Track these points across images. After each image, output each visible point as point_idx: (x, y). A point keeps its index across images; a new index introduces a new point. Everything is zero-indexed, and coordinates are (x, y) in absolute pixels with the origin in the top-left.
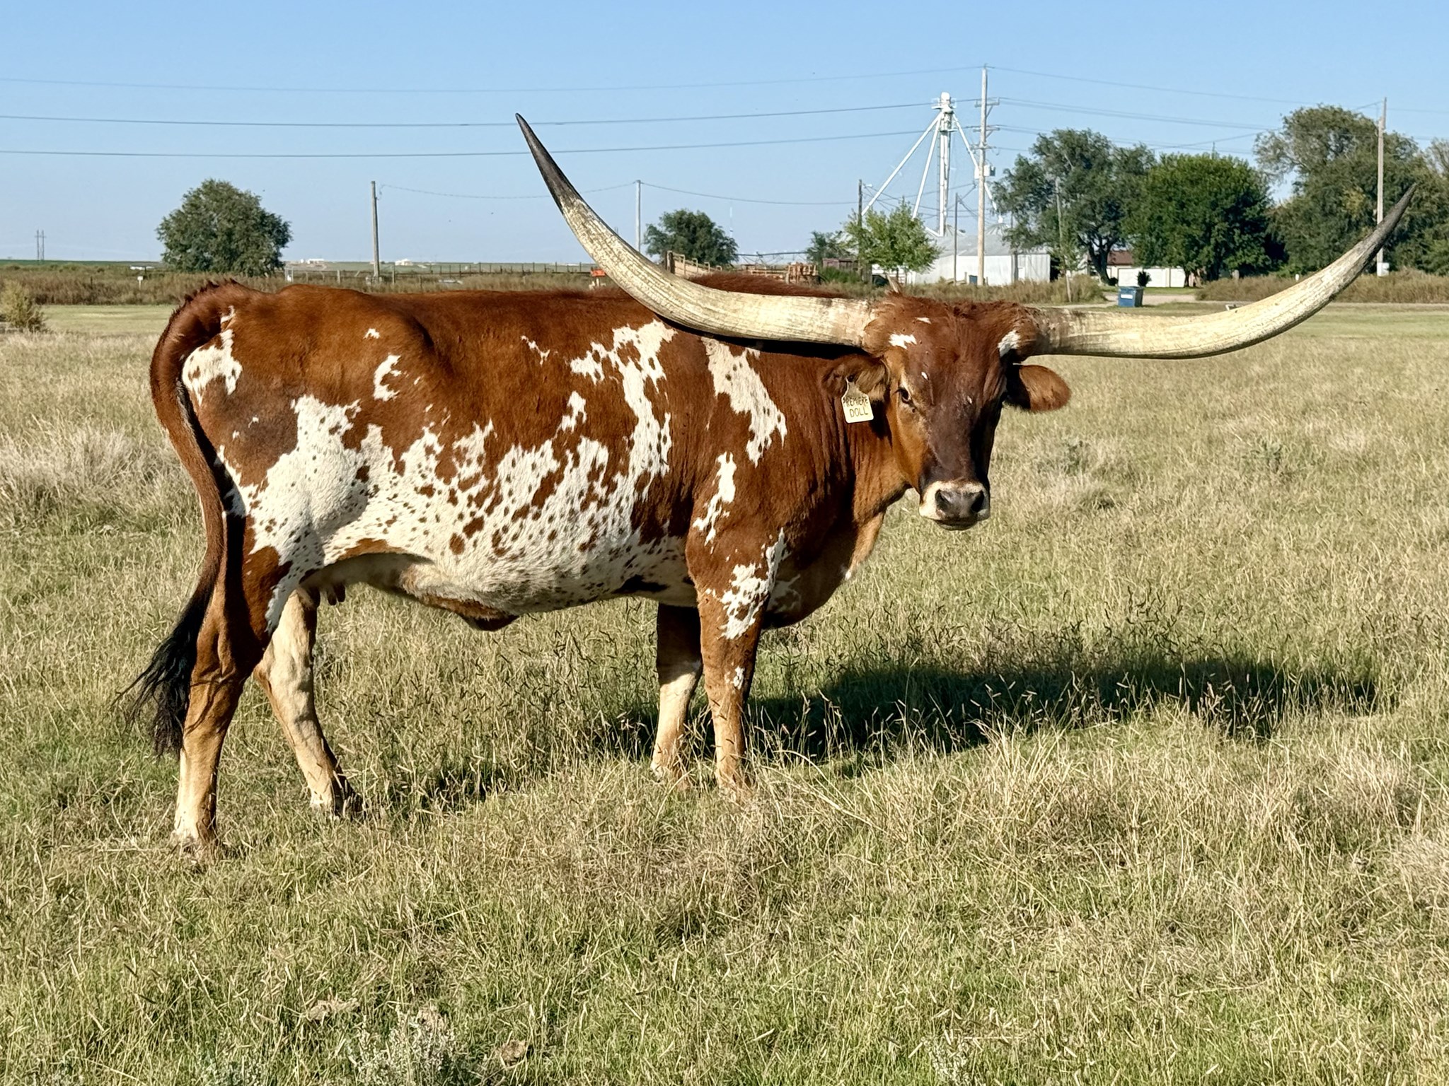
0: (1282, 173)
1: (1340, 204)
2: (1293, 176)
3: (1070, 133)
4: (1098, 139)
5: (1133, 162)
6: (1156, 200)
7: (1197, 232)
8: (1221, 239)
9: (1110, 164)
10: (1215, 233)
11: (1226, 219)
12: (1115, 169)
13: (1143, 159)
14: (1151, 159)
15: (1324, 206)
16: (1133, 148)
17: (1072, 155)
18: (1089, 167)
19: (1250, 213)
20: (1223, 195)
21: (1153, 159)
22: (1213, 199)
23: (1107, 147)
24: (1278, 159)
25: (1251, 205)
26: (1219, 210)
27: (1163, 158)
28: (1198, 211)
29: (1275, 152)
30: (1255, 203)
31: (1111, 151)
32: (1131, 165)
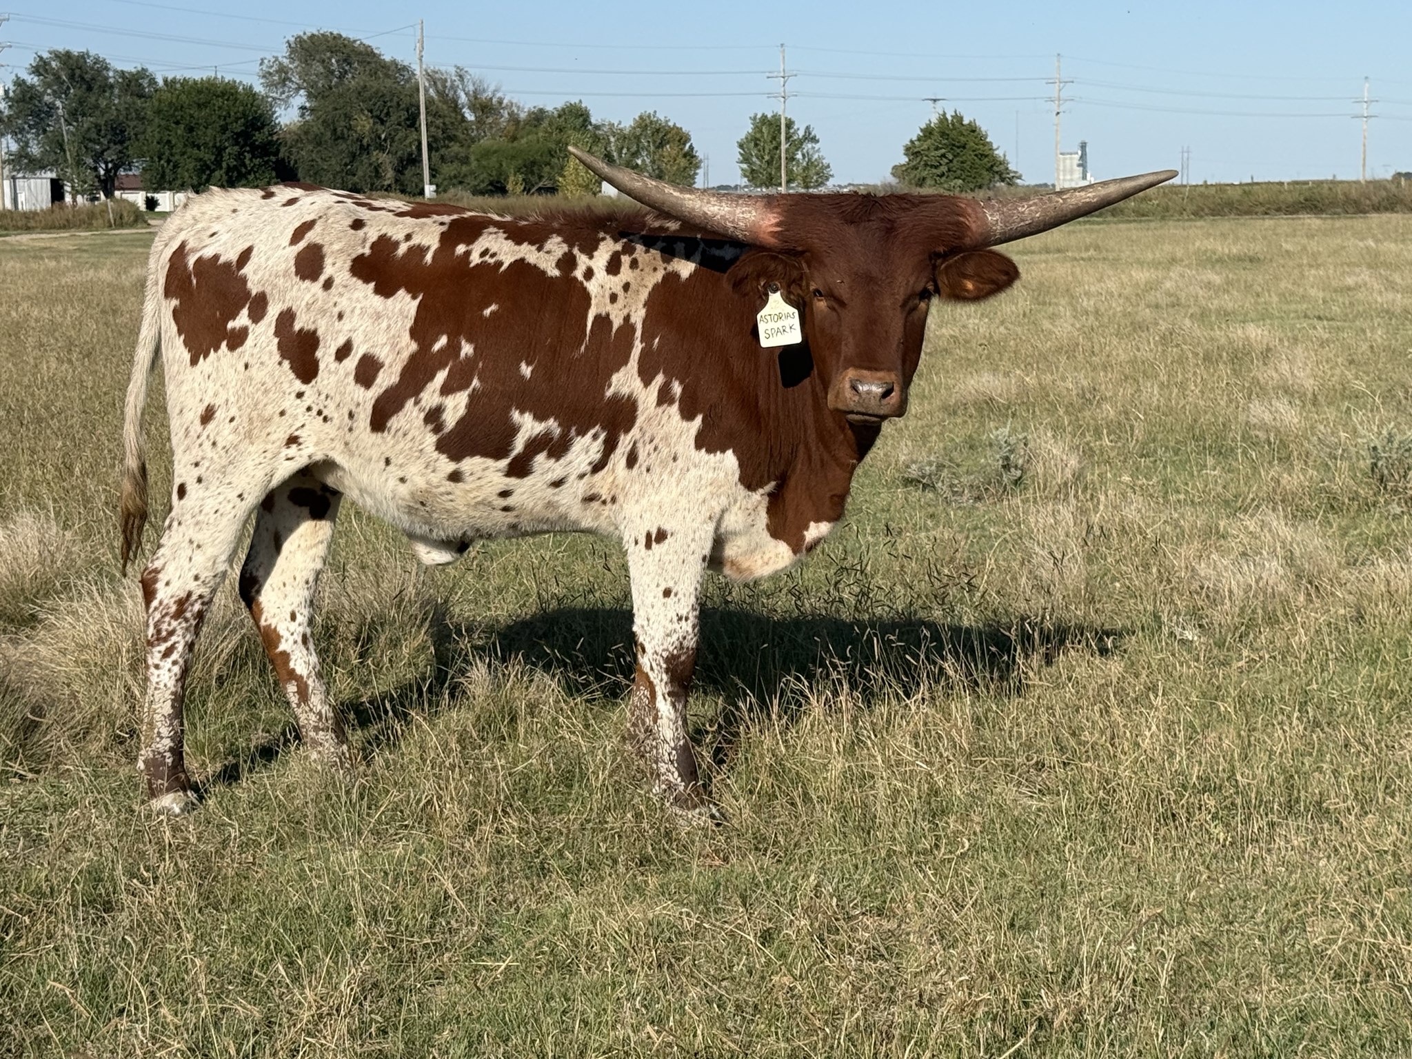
0: (288, 97)
1: (350, 128)
2: (300, 99)
3: (68, 54)
4: (97, 61)
5: (134, 83)
6: (163, 123)
7: (209, 157)
8: (233, 163)
9: (112, 87)
10: (226, 157)
11: (237, 143)
12: (116, 91)
13: (145, 83)
14: (153, 81)
15: (335, 130)
16: (134, 70)
17: (72, 77)
18: (89, 89)
19: (259, 137)
20: (232, 119)
21: (156, 83)
22: (222, 123)
23: (107, 69)
24: (283, 82)
25: (259, 129)
26: (228, 134)
27: (165, 81)
28: (208, 135)
29: (279, 77)
30: (263, 126)
31: (111, 74)
32: (133, 88)
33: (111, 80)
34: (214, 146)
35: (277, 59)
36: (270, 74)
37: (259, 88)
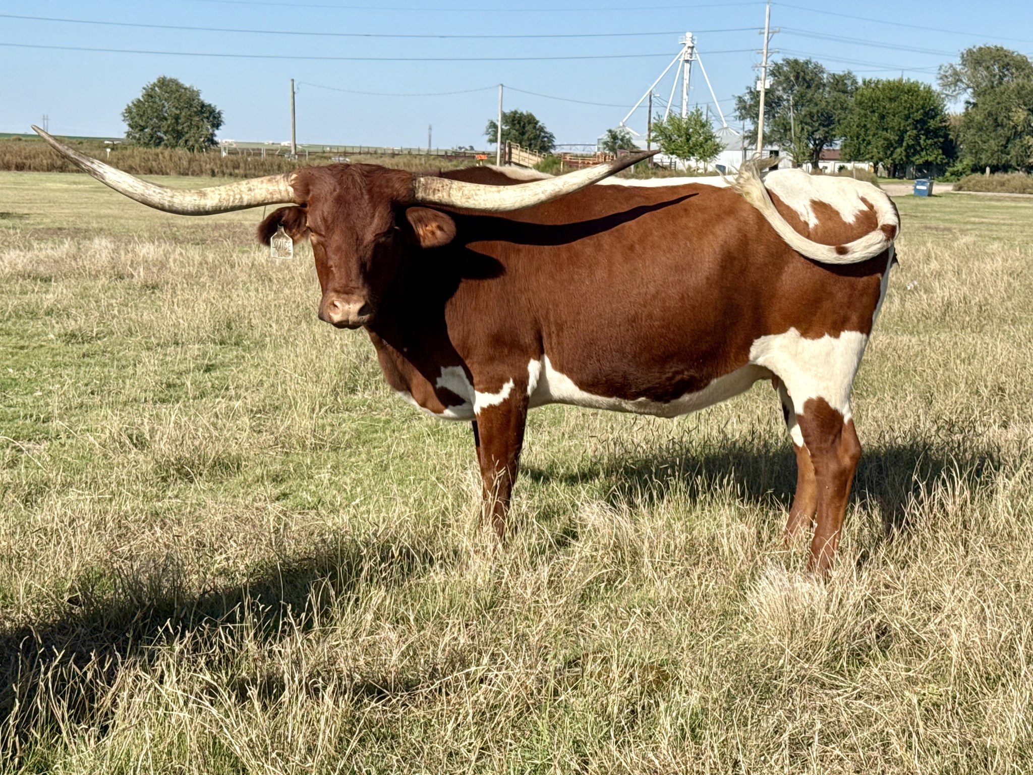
0: (958, 94)
1: (1009, 118)
2: (968, 95)
3: (796, 62)
4: (816, 66)
5: (840, 83)
6: (863, 112)
8: (911, 142)
9: (824, 85)
10: (906, 138)
11: (916, 128)
12: (827, 89)
13: (849, 82)
14: (854, 82)
15: (996, 119)
16: (841, 74)
17: (797, 78)
18: (809, 87)
19: (932, 124)
20: (914, 109)
21: (857, 83)
22: (906, 112)
23: (823, 72)
24: (956, 83)
25: (933, 118)
26: (910, 121)
27: (864, 83)
28: (894, 122)
29: (953, 79)
30: (937, 115)
31: (825, 76)
32: (840, 86)
33: (825, 81)
34: (899, 130)
35: (951, 66)
36: (946, 77)
37: (936, 87)
